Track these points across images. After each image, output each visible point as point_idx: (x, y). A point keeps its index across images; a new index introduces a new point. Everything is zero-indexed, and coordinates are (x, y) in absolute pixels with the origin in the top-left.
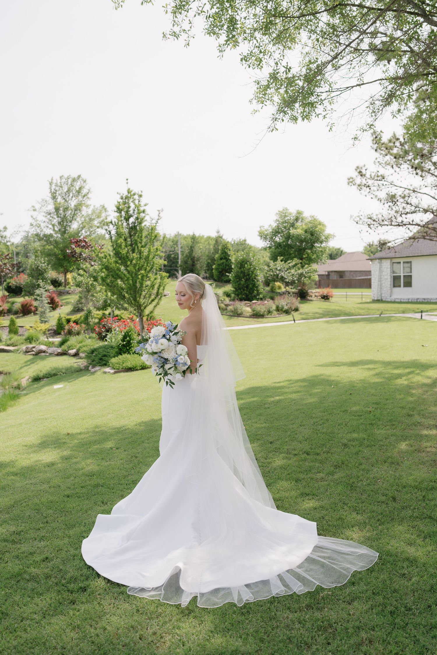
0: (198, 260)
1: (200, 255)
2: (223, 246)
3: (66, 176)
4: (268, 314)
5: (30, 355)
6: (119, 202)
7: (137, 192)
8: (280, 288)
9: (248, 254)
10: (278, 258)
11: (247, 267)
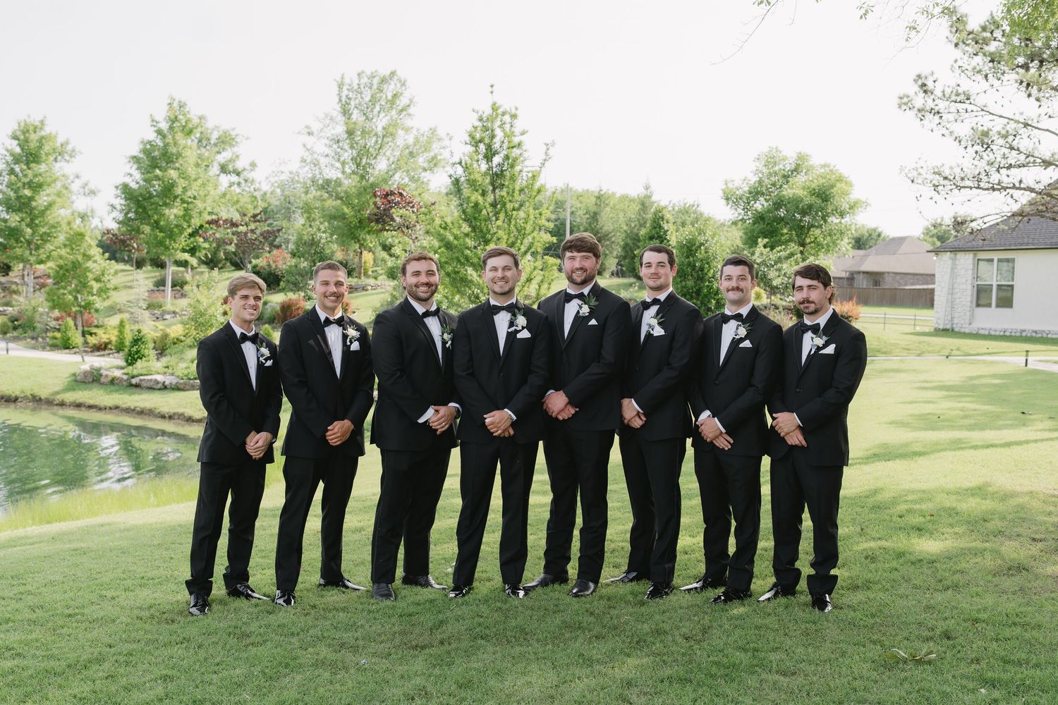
0: (607, 237)
1: (610, 229)
2: (655, 214)
3: (369, 73)
6: (476, 128)
7: (509, 110)
9: (701, 232)
10: (760, 240)
11: (700, 254)
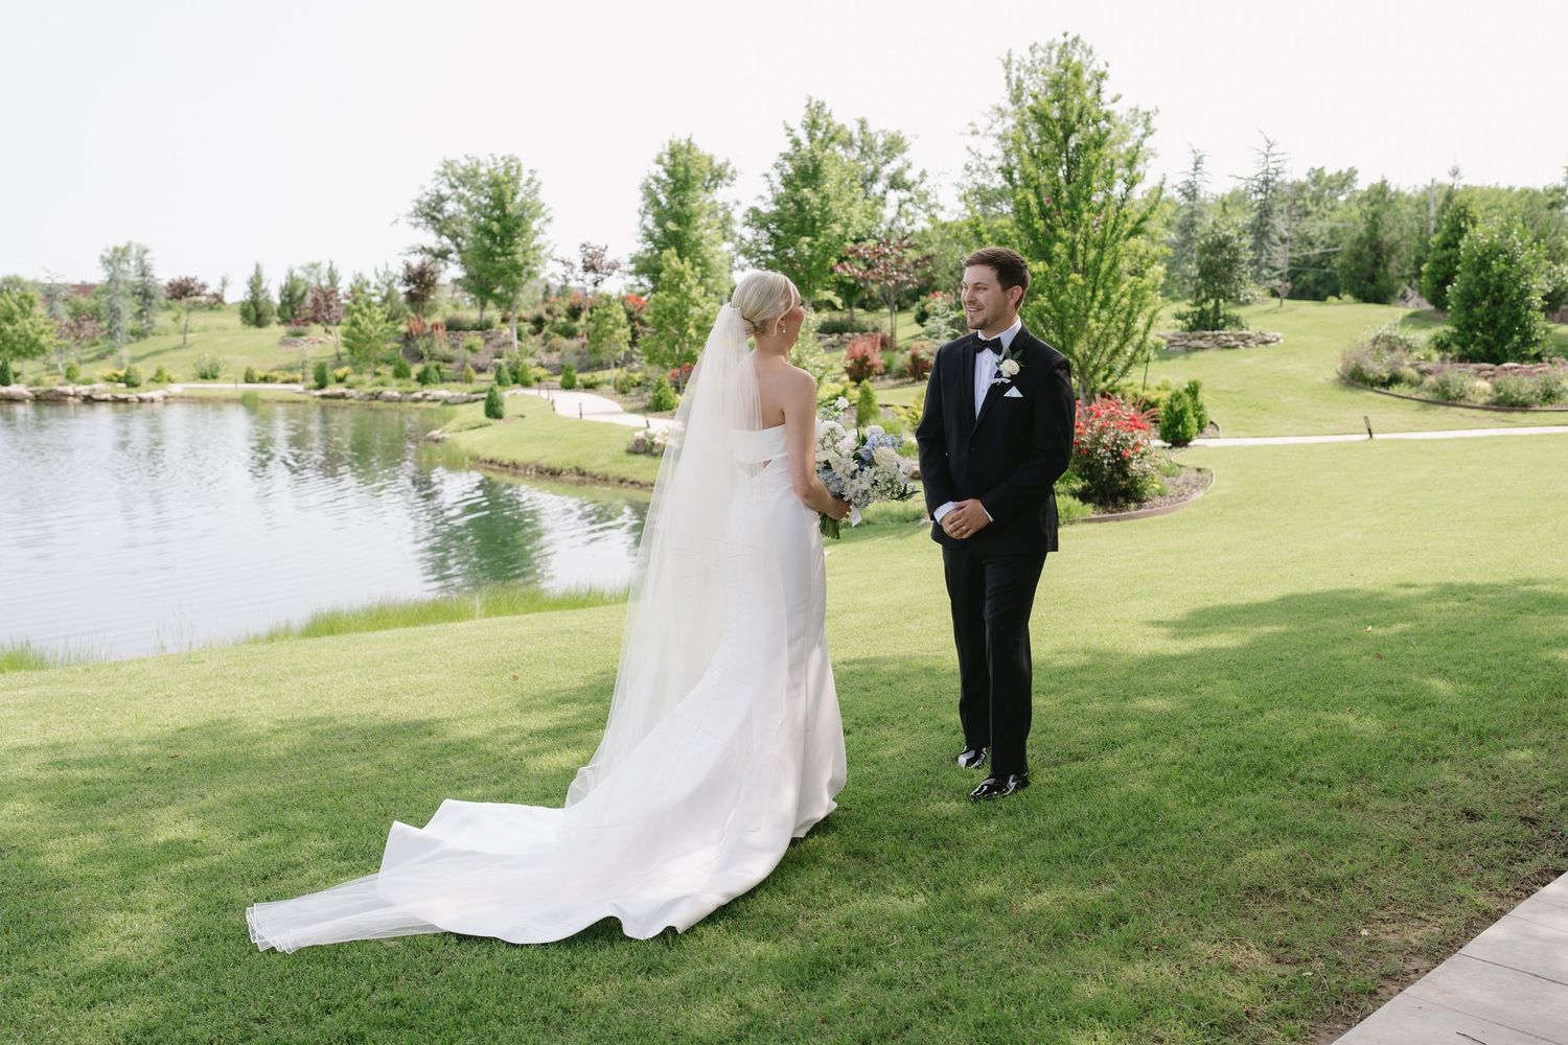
1: (1395, 235)
7: (1092, 67)
11: (1497, 266)
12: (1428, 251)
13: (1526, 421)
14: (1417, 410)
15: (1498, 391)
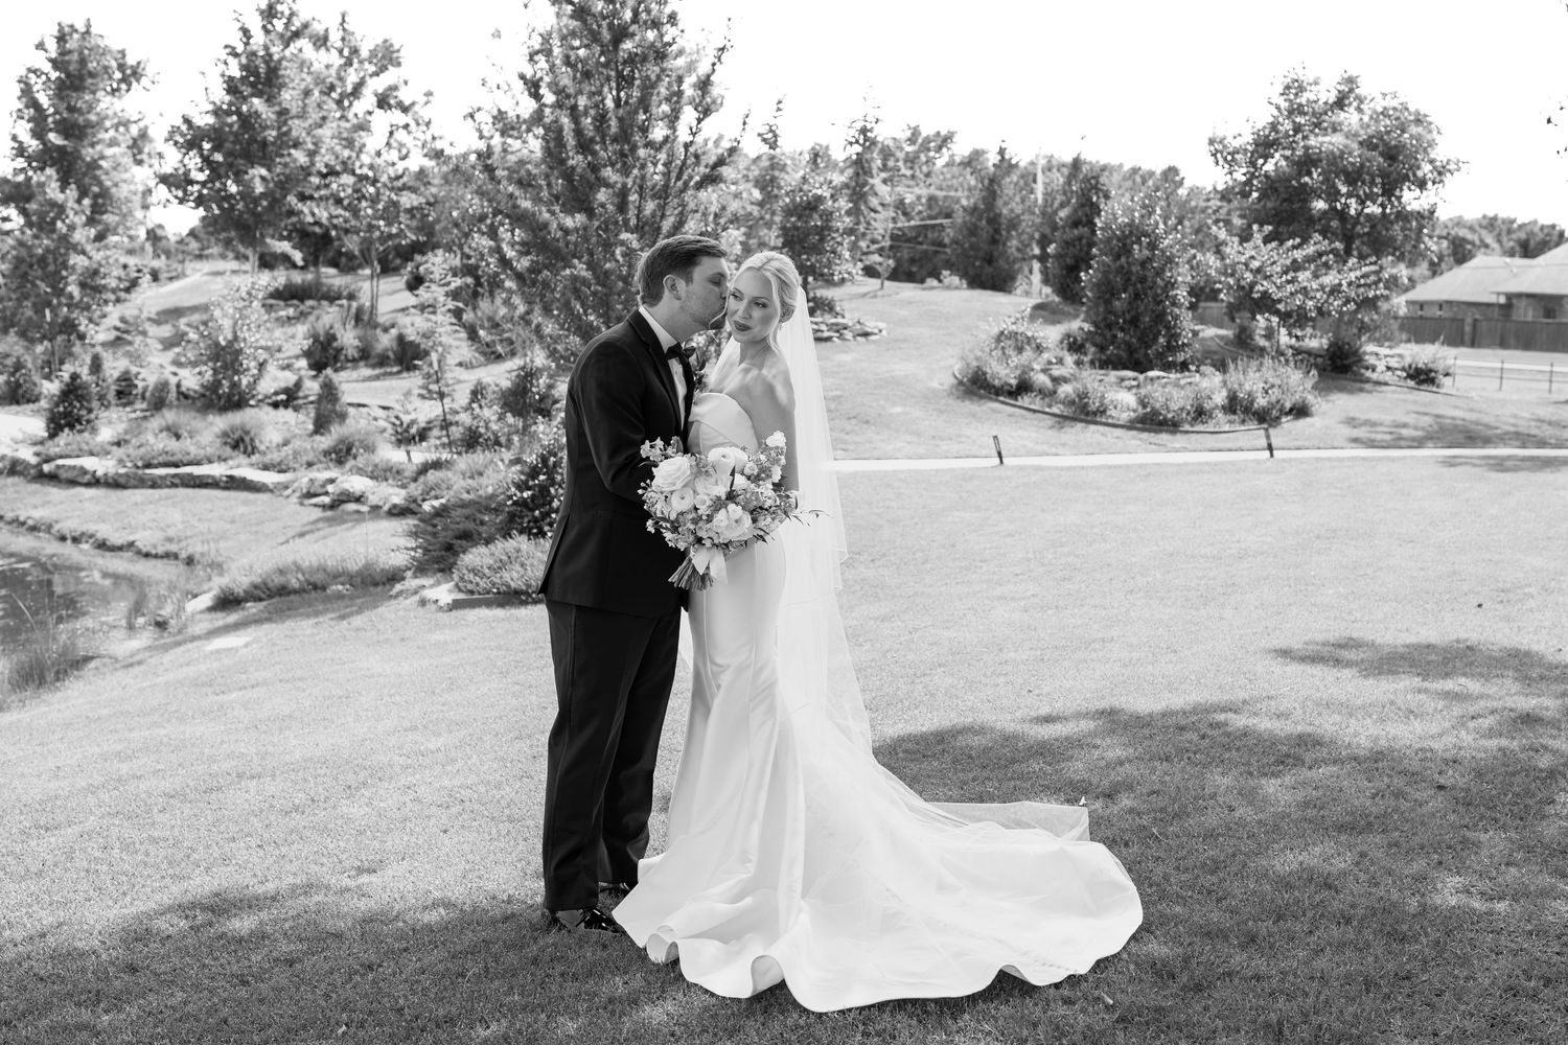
0: (1014, 224)
1: (1016, 208)
2: (1087, 180)
4: (1195, 419)
5: (315, 505)
8: (1270, 334)
10: (1255, 227)
11: (1139, 251)
12: (1055, 228)
13: (1177, 445)
14: (1051, 427)
15: (1144, 406)
